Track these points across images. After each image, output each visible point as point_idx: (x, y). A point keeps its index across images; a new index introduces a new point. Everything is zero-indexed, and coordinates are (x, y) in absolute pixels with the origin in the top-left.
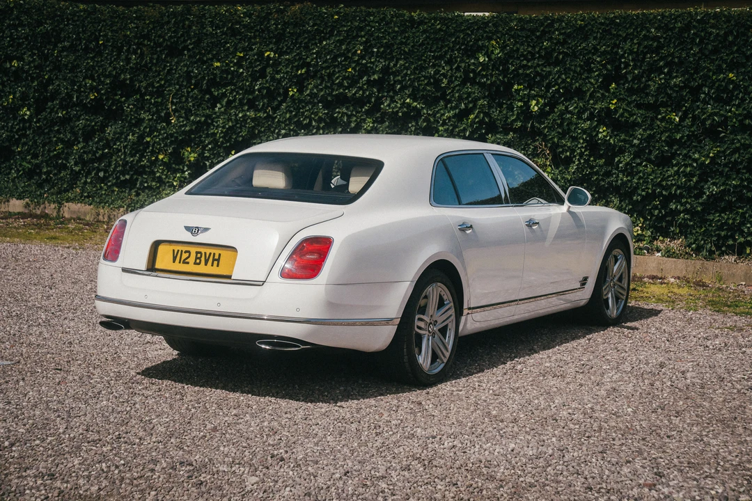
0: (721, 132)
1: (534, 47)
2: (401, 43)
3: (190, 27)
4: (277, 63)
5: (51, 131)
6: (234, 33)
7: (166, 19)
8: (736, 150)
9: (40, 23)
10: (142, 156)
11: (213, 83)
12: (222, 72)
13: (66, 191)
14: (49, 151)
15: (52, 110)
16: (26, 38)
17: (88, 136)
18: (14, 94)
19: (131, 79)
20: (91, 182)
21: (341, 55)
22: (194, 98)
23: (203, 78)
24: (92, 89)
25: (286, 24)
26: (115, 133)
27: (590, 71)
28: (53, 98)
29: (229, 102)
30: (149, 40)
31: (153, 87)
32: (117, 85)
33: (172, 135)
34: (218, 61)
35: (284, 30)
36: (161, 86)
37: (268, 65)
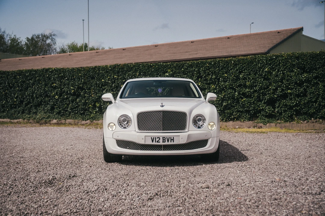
0: (225, 89)
1: (180, 70)
2: (148, 72)
3: (96, 71)
4: (118, 79)
5: (64, 101)
6: (107, 72)
7: (90, 70)
8: (229, 94)
9: (60, 74)
10: (86, 106)
11: (102, 85)
12: (104, 82)
13: (68, 117)
14: (63, 107)
15: (64, 96)
16: (57, 78)
17: (73, 102)
18: (54, 92)
19: (82, 86)
20: (74, 114)
21: (133, 76)
22: (98, 90)
23: (100, 84)
24: (73, 89)
25: (120, 69)
26: (79, 100)
27: (194, 75)
28: (64, 93)
29: (107, 90)
30: (87, 75)
31: (88, 87)
32: (79, 88)
33: (93, 100)
34: (104, 79)
35: (119, 70)
36: (90, 87)
37: (116, 80)
